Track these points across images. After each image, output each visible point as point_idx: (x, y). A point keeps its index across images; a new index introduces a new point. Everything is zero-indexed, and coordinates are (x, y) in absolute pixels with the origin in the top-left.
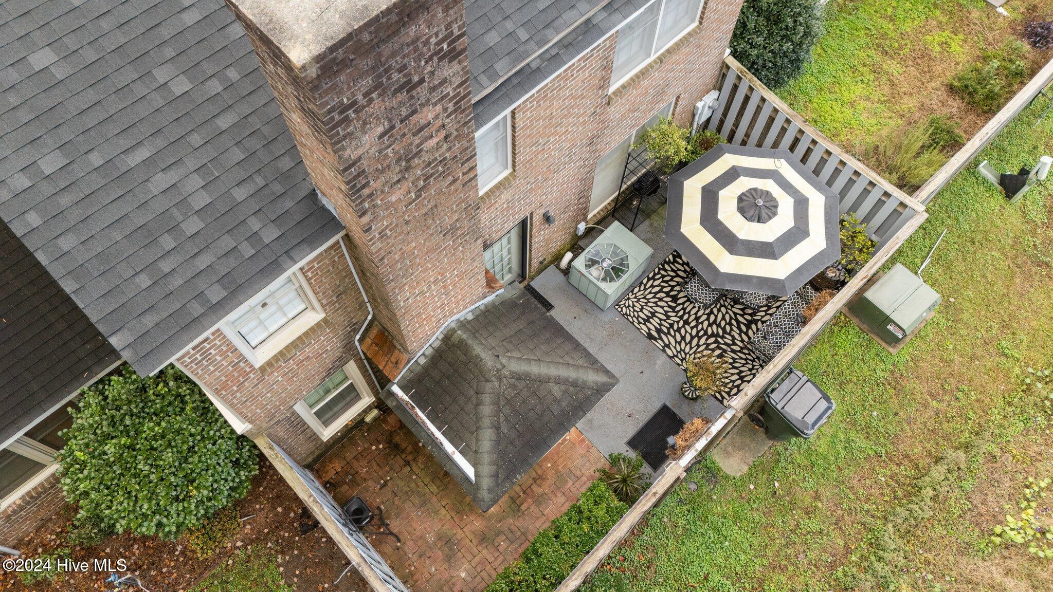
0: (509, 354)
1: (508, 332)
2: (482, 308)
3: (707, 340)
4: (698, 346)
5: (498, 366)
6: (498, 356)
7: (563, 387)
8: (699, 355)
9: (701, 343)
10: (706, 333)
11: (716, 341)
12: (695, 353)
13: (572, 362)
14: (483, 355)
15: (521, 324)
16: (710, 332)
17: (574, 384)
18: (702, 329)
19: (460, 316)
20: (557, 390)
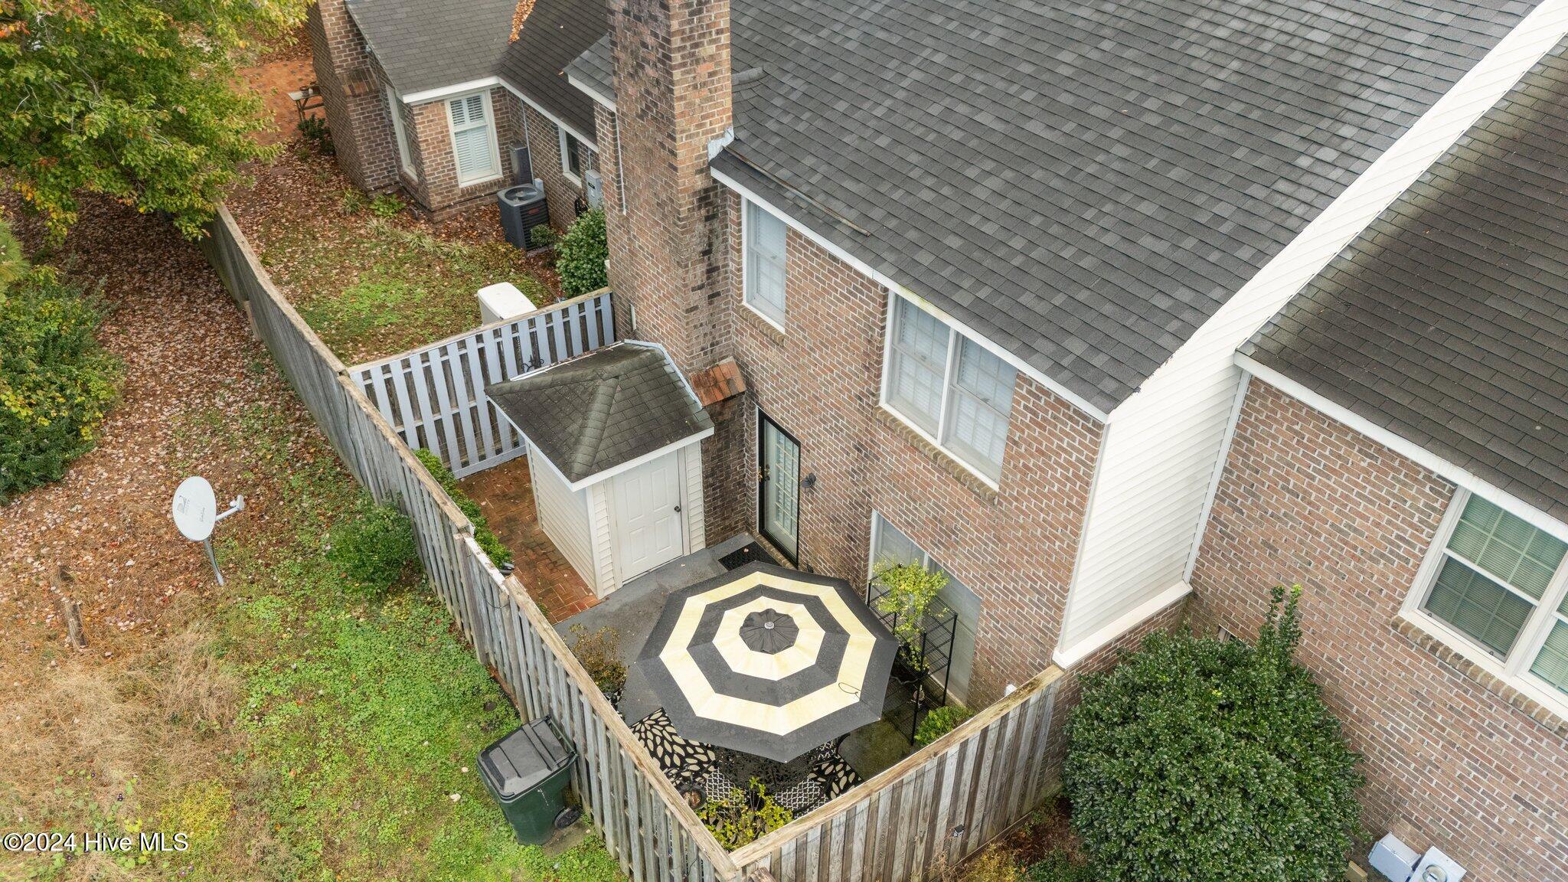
0: (619, 389)
1: (647, 397)
2: (680, 384)
3: (678, 755)
4: (672, 743)
5: (605, 375)
6: (617, 377)
7: (576, 432)
8: (658, 740)
9: (675, 747)
10: (691, 756)
11: (673, 765)
12: (663, 738)
13: (602, 445)
14: (619, 365)
15: (657, 412)
16: (689, 760)
17: (577, 442)
18: (696, 752)
19: (669, 359)
20: (574, 428)
